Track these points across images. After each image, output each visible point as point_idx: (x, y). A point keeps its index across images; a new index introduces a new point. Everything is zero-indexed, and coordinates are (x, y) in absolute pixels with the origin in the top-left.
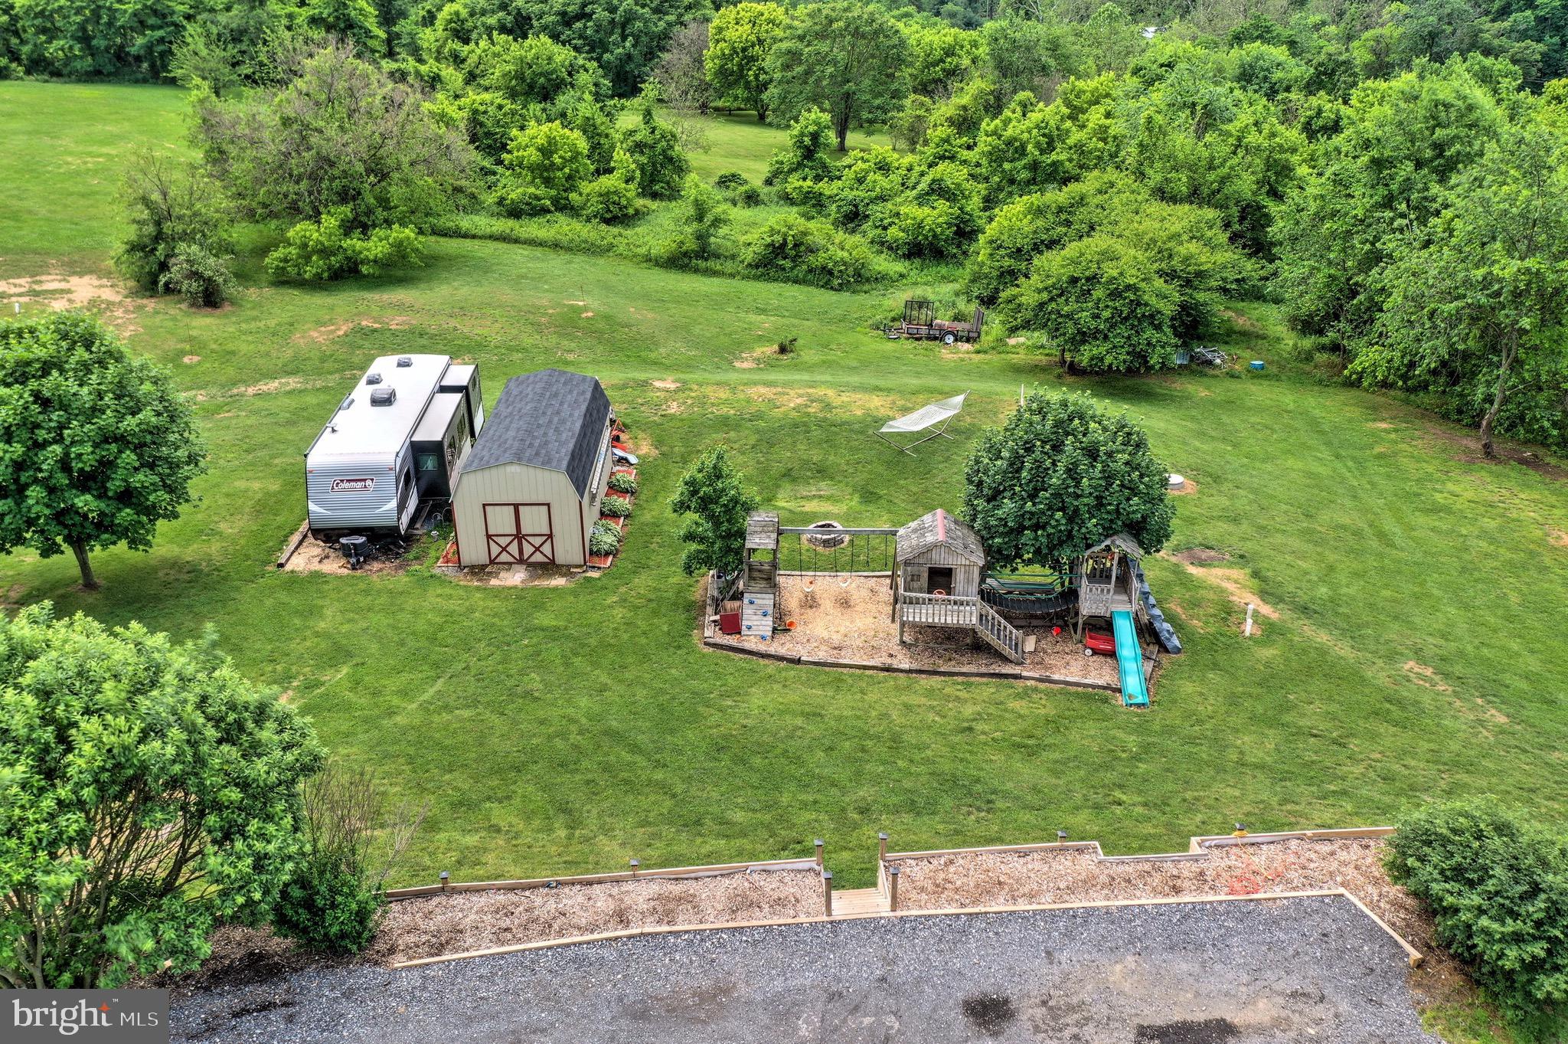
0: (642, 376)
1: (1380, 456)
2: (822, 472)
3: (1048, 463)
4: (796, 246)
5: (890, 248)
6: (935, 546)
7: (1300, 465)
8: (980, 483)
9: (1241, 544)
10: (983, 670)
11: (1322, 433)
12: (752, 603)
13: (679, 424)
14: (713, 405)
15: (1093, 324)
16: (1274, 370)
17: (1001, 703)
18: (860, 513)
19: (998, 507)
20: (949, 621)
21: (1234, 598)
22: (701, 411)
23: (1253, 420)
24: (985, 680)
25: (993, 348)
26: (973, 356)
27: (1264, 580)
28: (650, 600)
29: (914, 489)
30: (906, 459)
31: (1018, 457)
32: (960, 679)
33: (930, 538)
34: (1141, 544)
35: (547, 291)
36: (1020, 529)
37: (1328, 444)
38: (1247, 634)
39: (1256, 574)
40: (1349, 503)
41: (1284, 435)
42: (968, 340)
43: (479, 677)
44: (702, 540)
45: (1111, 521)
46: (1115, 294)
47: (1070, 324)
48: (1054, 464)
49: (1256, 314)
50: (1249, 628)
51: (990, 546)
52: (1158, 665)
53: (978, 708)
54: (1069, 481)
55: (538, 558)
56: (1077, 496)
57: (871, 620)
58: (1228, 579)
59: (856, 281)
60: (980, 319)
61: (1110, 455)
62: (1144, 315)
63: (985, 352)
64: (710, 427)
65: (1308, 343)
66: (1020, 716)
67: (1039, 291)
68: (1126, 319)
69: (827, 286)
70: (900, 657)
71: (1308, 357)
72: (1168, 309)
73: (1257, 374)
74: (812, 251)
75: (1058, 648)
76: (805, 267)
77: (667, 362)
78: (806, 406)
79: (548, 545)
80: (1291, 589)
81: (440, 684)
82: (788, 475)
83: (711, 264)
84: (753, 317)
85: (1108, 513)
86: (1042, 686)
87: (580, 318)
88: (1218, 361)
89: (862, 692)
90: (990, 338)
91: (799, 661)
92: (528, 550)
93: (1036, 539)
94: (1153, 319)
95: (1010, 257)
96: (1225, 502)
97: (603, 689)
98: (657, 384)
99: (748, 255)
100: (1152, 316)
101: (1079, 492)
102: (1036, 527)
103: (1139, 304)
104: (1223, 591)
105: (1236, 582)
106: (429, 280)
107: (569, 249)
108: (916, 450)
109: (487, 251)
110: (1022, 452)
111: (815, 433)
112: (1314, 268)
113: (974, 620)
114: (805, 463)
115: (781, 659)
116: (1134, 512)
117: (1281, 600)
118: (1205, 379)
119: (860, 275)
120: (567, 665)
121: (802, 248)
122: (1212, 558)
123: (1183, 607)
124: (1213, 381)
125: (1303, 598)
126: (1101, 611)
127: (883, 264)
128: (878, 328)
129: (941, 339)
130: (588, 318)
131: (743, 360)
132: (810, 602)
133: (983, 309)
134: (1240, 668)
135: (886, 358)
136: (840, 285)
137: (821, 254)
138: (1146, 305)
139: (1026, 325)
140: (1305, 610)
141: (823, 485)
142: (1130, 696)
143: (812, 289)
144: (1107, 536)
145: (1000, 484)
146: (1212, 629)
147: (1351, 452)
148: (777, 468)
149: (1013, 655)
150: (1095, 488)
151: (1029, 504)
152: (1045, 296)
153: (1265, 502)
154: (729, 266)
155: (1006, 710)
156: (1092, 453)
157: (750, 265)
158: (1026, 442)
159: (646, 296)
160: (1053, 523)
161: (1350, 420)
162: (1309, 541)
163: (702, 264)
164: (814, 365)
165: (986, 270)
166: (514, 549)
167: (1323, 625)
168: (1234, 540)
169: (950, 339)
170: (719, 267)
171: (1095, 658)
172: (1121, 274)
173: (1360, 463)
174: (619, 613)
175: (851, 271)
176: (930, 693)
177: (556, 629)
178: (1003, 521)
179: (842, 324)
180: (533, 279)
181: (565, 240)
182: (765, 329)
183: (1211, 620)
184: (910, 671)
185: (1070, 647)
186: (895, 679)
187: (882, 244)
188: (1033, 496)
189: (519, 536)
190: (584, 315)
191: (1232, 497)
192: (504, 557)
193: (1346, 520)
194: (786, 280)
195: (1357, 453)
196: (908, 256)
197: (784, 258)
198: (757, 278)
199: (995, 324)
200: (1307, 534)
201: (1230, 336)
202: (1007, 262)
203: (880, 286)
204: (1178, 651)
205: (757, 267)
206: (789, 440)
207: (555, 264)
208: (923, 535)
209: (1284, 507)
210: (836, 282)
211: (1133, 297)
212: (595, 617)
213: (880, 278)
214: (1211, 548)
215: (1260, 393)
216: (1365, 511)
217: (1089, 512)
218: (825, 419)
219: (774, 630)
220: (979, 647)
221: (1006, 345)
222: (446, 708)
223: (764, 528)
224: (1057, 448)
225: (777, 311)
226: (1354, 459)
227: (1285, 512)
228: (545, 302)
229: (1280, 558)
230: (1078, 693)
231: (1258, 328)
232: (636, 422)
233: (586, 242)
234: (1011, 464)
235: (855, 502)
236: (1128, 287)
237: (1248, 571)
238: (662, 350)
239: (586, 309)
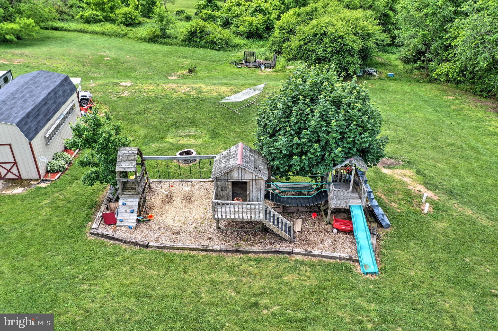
0: (117, 81)
1: (455, 110)
2: (192, 123)
3: (308, 111)
4: (201, 32)
5: (241, 35)
6: (236, 168)
7: (421, 115)
8: (266, 125)
9: (406, 155)
10: (269, 248)
11: (426, 101)
12: (124, 204)
13: (125, 101)
14: (145, 92)
15: (324, 55)
16: (397, 77)
17: (280, 277)
18: (209, 144)
19: (276, 141)
20: (245, 217)
21: (411, 188)
22: (138, 95)
23: (394, 96)
24: (269, 256)
25: (281, 70)
26: (272, 73)
27: (424, 175)
28: (69, 202)
29: (238, 130)
30: (235, 116)
31: (288, 107)
32: (252, 256)
33: (232, 163)
34: (366, 161)
35: (92, 49)
36: (291, 155)
37: (430, 105)
38: (426, 212)
39: (419, 172)
40: (451, 133)
41: (410, 102)
42: (270, 68)
45: (350, 148)
46: (334, 40)
47: (314, 55)
48: (312, 111)
49: (385, 57)
50: (427, 208)
51: (272, 166)
52: (379, 238)
53: (263, 283)
54: (322, 123)
55: (10, 176)
56: (328, 133)
57: (202, 211)
58: (405, 176)
59: (226, 47)
60: (275, 58)
61: (349, 105)
62: (346, 50)
63: (278, 72)
64: (141, 102)
65: (410, 66)
66: (293, 289)
67: (300, 41)
68: (338, 52)
69: (214, 48)
70: (216, 239)
71: (411, 72)
72: (357, 47)
73: (391, 78)
74: (208, 35)
75: (316, 228)
76: (204, 40)
77: (138, 77)
78: (190, 92)
79: (15, 168)
80: (440, 181)
82: (175, 125)
83: (166, 40)
84: (180, 60)
85: (348, 143)
86: (307, 259)
87: (103, 60)
88: (375, 74)
89: (185, 271)
90: (279, 66)
91: (147, 246)
92: (3, 172)
93: (301, 161)
94: (350, 52)
95: (287, 33)
98: (122, 84)
99: (182, 37)
100: (350, 50)
101: (329, 130)
102: (301, 153)
103: (344, 45)
104: (404, 183)
105: (410, 177)
106: (41, 45)
107: (108, 35)
108: (241, 111)
109: (73, 36)
110: (290, 104)
111: (191, 104)
112: (417, 31)
113: (262, 215)
114: (184, 119)
115: (137, 244)
116: (364, 142)
117: (437, 188)
118: (370, 81)
119: (227, 44)
121: (204, 33)
122: (393, 163)
123: (385, 195)
124: (373, 81)
125: (448, 186)
126: (343, 206)
127: (238, 40)
128: (233, 64)
129: (259, 67)
130: (107, 60)
131: (172, 76)
132: (169, 199)
133: (276, 55)
134: (429, 238)
135: (235, 74)
136: (219, 48)
137: (211, 35)
138: (347, 45)
139: (294, 58)
140: (451, 193)
141: (192, 129)
142: (365, 266)
143: (208, 50)
144: (346, 158)
145: (277, 125)
146: (404, 209)
147: (441, 109)
148: (169, 122)
149: (288, 237)
150: (340, 127)
151: (296, 138)
152: (302, 42)
153: (412, 134)
154: (174, 41)
155: (282, 283)
156: (337, 104)
157: (182, 41)
158: (293, 97)
159: (136, 52)
160: (312, 151)
161: (436, 96)
162: (439, 152)
163: (163, 40)
164: (204, 78)
165: (277, 39)
167: (465, 203)
168: (402, 153)
169: (263, 67)
170: (170, 41)
171: (339, 234)
172: (336, 31)
173: (448, 115)
175: (224, 42)
176: (231, 270)
178: (280, 150)
179: (218, 63)
180: (88, 45)
181: (107, 31)
182: (185, 64)
183: (403, 202)
184: (220, 251)
185: (324, 227)
186: (210, 258)
187: (237, 33)
188: (298, 133)
190: (105, 59)
191: (396, 131)
193: (452, 141)
194: (198, 46)
195: (444, 109)
196: (248, 38)
197: (196, 37)
198: (185, 46)
199: (281, 61)
200: (435, 148)
201: (377, 65)
202: (286, 35)
203: (236, 49)
204: (388, 227)
205: (185, 41)
206: (178, 108)
207: (101, 40)
208: (229, 160)
209: (421, 135)
210: (218, 47)
211: (341, 42)
212: (27, 215)
213: (236, 46)
214: (391, 158)
215: (394, 85)
216: (460, 136)
217: (336, 143)
218: (197, 98)
219: (138, 221)
220: (265, 232)
221: (286, 69)
223: (128, 158)
224: (314, 101)
225: (192, 58)
226: (444, 112)
227: (423, 138)
228: (89, 54)
229: (427, 162)
230: (330, 265)
231: (387, 62)
232: (104, 100)
233: (116, 32)
234: (284, 112)
235: (207, 138)
236: (340, 37)
237: (414, 170)
238: (138, 72)
239: (106, 56)
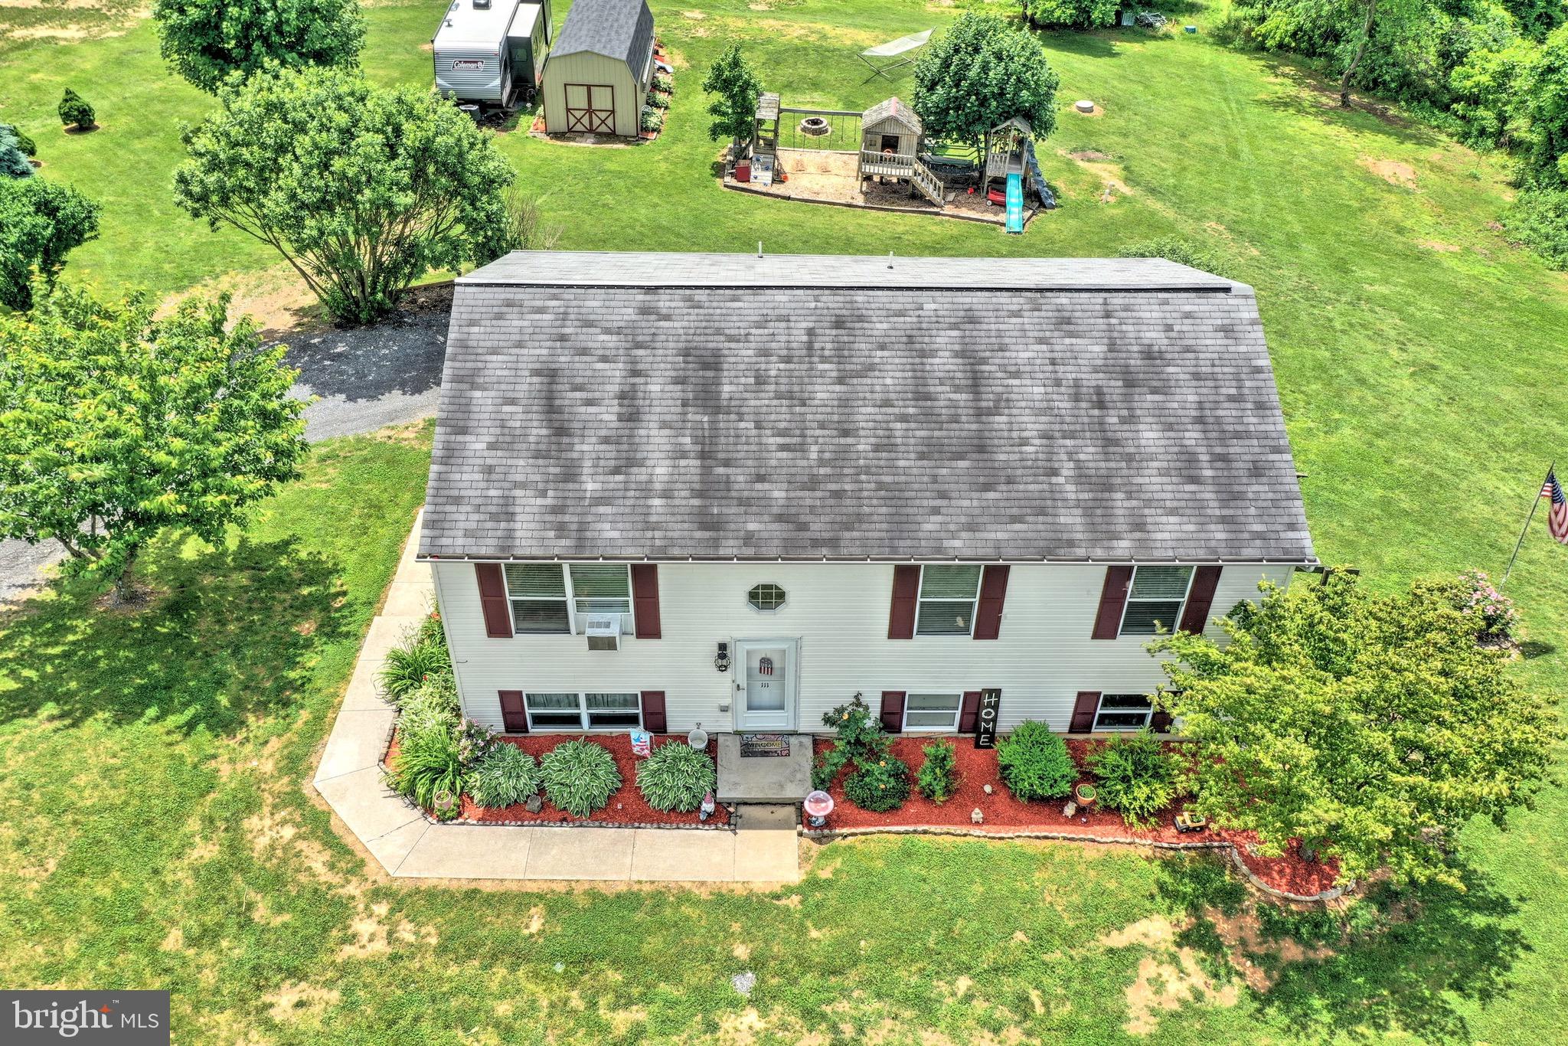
0: (677, 9)
2: (815, 85)
3: (969, 60)
6: (888, 120)
7: (1193, 103)
8: (924, 77)
9: (1123, 150)
10: (915, 209)
12: (758, 160)
13: (706, 44)
14: (733, 31)
16: (1202, 34)
17: (924, 227)
20: (894, 173)
21: (1103, 181)
22: (723, 34)
24: (915, 214)
27: (1130, 171)
30: (881, 79)
31: (949, 55)
33: (885, 115)
36: (947, 109)
38: (1105, 201)
39: (1126, 168)
40: (1218, 130)
43: (571, 195)
44: (724, 114)
48: (973, 61)
50: (1107, 197)
51: (927, 122)
52: (1034, 213)
53: (908, 228)
54: (982, 74)
55: (603, 129)
56: (987, 85)
57: (842, 179)
58: (1105, 170)
66: (935, 233)
70: (858, 197)
73: (1187, 37)
75: (969, 200)
78: (807, 35)
79: (611, 118)
80: (1149, 178)
81: (544, 197)
82: (789, 86)
86: (953, 219)
88: (1158, 24)
89: (831, 217)
91: (789, 198)
92: (596, 122)
96: (1122, 123)
97: (655, 205)
98: (689, 15)
102: (958, 108)
104: (1097, 176)
105: (1110, 172)
110: (952, 52)
111: (812, 55)
113: (911, 173)
114: (803, 78)
115: (777, 196)
117: (1138, 184)
120: (630, 192)
122: (1099, 157)
125: (1155, 183)
126: (1000, 174)
131: (758, 4)
132: (800, 168)
134: (1092, 218)
140: (1153, 191)
141: (815, 95)
142: (1010, 228)
144: (1007, 118)
145: (936, 76)
146: (1081, 197)
147: (1235, 98)
148: (781, 80)
149: (938, 202)
151: (954, 90)
153: (1153, 125)
155: (926, 229)
158: (955, 45)
160: (969, 105)
161: (1247, 75)
162: (1176, 152)
166: (586, 121)
167: (1161, 200)
168: (1118, 147)
171: (993, 207)
174: (663, 166)
177: (620, 172)
178: (936, 104)
183: (1083, 192)
184: (864, 207)
185: (977, 200)
186: (853, 210)
188: (957, 84)
189: (590, 111)
191: (1129, 120)
192: (578, 127)
193: (1210, 141)
195: (1242, 98)
200: (1177, 148)
204: (1053, 207)
206: (792, 60)
208: (881, 113)
209: (1167, 129)
212: (648, 167)
214: (1100, 151)
219: (774, 179)
220: (916, 196)
222: (552, 209)
223: (769, 105)
227: (1166, 132)
229: (1148, 160)
232: (671, 41)
234: (944, 61)
237: (1121, 166)
